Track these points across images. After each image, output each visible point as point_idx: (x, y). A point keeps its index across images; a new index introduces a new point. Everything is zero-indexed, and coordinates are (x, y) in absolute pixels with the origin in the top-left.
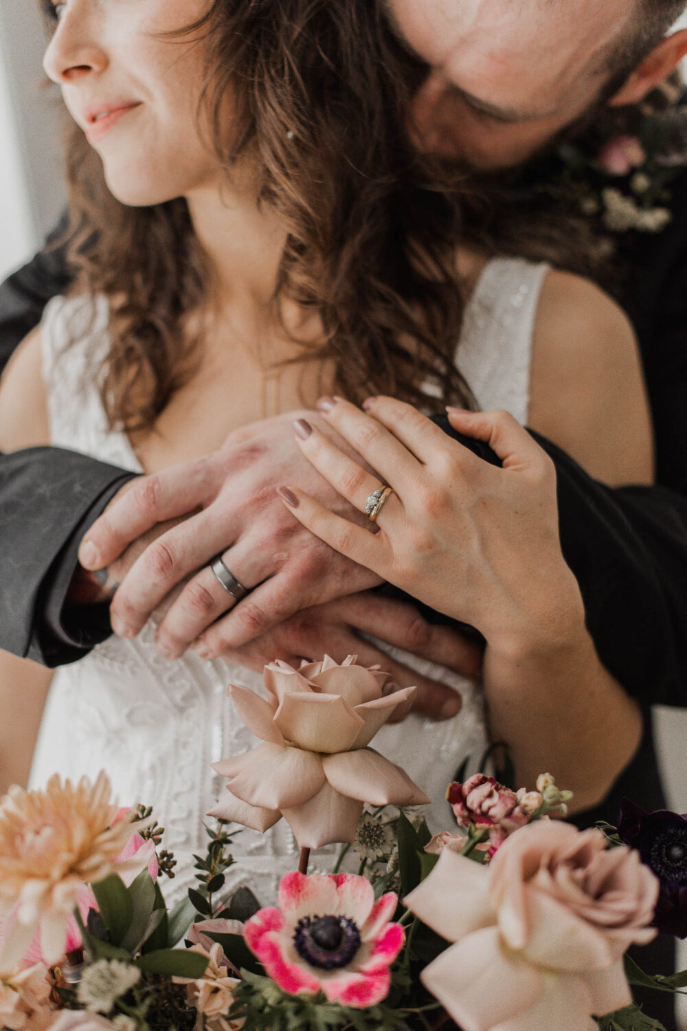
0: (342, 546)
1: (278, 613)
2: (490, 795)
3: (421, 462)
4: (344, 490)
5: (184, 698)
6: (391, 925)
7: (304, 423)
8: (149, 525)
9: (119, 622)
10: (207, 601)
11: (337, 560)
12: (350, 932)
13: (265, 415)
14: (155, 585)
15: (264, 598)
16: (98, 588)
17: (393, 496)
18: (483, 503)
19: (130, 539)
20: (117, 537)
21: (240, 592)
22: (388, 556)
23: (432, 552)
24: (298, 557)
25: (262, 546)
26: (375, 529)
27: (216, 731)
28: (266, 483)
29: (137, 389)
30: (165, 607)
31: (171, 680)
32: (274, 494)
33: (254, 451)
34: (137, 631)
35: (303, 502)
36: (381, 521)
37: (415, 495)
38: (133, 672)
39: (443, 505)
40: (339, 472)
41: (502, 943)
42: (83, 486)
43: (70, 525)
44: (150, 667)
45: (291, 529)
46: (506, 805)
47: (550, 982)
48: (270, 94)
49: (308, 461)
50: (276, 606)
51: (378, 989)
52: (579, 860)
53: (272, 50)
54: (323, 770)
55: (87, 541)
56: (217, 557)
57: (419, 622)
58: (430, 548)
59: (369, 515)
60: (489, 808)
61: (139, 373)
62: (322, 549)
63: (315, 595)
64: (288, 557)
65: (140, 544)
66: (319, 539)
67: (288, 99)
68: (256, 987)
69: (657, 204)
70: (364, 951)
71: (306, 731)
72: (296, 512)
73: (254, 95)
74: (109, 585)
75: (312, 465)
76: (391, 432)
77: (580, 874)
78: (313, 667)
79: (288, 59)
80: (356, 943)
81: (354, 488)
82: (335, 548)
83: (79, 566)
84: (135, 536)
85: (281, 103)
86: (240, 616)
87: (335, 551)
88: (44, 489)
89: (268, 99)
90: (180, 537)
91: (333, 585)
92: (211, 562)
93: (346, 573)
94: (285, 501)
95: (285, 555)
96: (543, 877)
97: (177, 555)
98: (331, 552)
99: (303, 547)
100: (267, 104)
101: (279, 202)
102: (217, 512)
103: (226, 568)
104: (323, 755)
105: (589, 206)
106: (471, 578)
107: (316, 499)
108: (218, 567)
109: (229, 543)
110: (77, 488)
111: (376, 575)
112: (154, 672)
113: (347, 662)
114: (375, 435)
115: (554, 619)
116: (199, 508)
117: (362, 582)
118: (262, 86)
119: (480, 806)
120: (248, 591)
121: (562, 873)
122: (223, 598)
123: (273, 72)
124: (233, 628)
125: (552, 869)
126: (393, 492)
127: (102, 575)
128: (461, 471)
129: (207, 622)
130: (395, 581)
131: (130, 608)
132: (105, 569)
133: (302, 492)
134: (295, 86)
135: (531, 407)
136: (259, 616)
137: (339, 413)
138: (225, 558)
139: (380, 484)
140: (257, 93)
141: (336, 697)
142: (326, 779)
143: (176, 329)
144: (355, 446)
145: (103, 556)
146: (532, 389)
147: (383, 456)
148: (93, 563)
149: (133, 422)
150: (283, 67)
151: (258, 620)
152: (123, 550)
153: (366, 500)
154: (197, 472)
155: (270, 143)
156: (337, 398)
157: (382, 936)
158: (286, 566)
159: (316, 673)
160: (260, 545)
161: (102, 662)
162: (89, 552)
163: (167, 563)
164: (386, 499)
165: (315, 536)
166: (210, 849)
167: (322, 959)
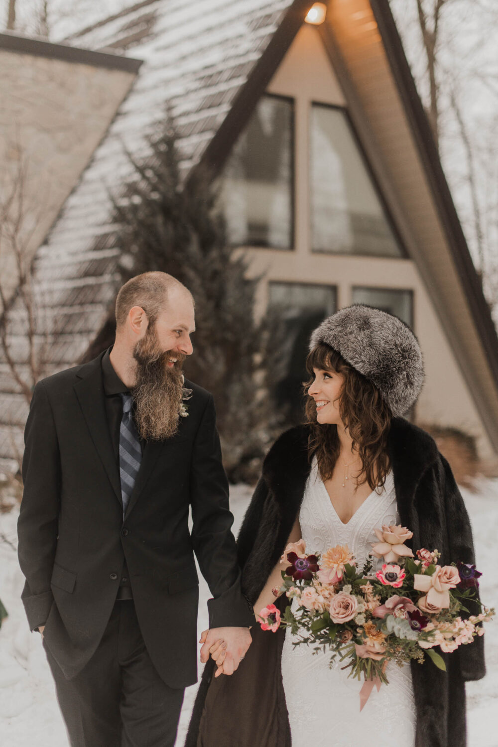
6: (404, 573)
12: (396, 575)
51: (401, 584)
54: (392, 548)
68: (377, 586)
70: (398, 578)
80: (396, 577)
104: (392, 545)
157: (402, 576)
166: (367, 563)
167: (390, 579)
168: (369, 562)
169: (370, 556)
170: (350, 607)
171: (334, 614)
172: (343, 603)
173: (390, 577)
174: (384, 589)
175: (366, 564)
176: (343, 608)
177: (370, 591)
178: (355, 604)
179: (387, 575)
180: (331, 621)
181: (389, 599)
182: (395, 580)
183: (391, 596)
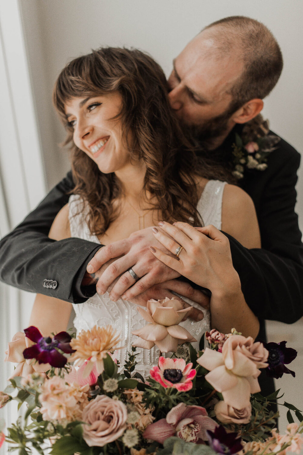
0: (169, 264)
1: (149, 285)
2: (218, 334)
3: (191, 239)
4: (169, 248)
5: (116, 316)
6: (192, 370)
7: (155, 229)
8: (108, 259)
9: (99, 289)
10: (127, 281)
11: (167, 268)
12: (180, 372)
13: (140, 229)
14: (111, 277)
15: (145, 281)
16: (91, 279)
17: (183, 249)
18: (210, 251)
19: (102, 264)
20: (99, 263)
21: (137, 279)
22: (182, 267)
23: (196, 266)
24: (155, 268)
25: (145, 264)
26: (178, 259)
27: (126, 326)
28: (145, 246)
29: (99, 223)
30: (113, 285)
31: (112, 310)
32: (148, 249)
33: (140, 237)
34: (105, 292)
35: (157, 251)
36: (180, 257)
37: (190, 249)
38: (100, 307)
39: (198, 251)
40: (167, 243)
41: (226, 369)
42: (87, 248)
43: (84, 259)
44: (105, 305)
45: (153, 259)
46: (223, 337)
47: (240, 380)
48: (142, 130)
49: (157, 240)
50: (148, 282)
51: (190, 386)
52: (247, 345)
53: (140, 118)
54: (167, 331)
55: (89, 265)
56: (130, 268)
57: (191, 288)
58: (195, 264)
59: (176, 255)
60: (218, 338)
61: (99, 218)
62: (162, 265)
63: (160, 279)
64: (152, 268)
65: (106, 265)
66: (162, 262)
67: (148, 131)
68: (150, 392)
69: (262, 162)
70: (184, 378)
71: (162, 319)
72: (155, 254)
73: (137, 131)
74: (96, 277)
75: (159, 241)
76: (182, 231)
77: (248, 348)
78: (162, 301)
79: (146, 120)
80: (181, 376)
81: (172, 247)
82: (167, 265)
83: (86, 272)
84: (105, 262)
85: (146, 133)
86: (137, 286)
87: (167, 266)
88: (75, 249)
89: (141, 132)
90: (119, 262)
91: (165, 277)
92: (128, 270)
93: (169, 273)
94: (152, 250)
95: (151, 267)
96: (238, 347)
97: (118, 267)
98: (165, 266)
99: (156, 265)
100: (141, 133)
101: (147, 160)
102: (130, 255)
103: (133, 271)
104: (166, 327)
105: (243, 161)
106: (207, 273)
107: (160, 250)
108: (131, 271)
109: (134, 264)
110: (86, 249)
111: (179, 273)
112: (107, 307)
113: (173, 299)
114: (177, 231)
115: (232, 285)
116: (123, 255)
117: (174, 275)
118: (139, 128)
119: (215, 337)
120: (139, 279)
121: (243, 347)
122: (132, 280)
123: (142, 124)
124: (135, 290)
125: (241, 346)
126: (183, 248)
127: (93, 275)
128: (203, 241)
129: (126, 289)
130: (184, 275)
131: (103, 285)
132: (94, 273)
133: (157, 248)
134: (150, 127)
135: (222, 225)
136: (143, 286)
137: (165, 226)
138: (133, 268)
139: (180, 246)
140: (137, 130)
141: (171, 308)
142: (168, 333)
143: (110, 205)
144: (171, 235)
145: (94, 269)
146: (222, 220)
147: (180, 238)
148: (91, 271)
149: (98, 233)
150: (145, 122)
151: (142, 287)
152: (101, 267)
153: (175, 250)
154: (123, 243)
155: (144, 145)
156: (164, 222)
157: (189, 373)
158: (151, 271)
159: (163, 302)
160: (143, 264)
161: (91, 304)
162: (90, 268)
163: (115, 270)
164: (181, 250)
165: (161, 261)
166: (130, 359)
167: (173, 380)
168: (132, 358)
169: (134, 349)
170: (115, 418)
171: (89, 431)
172: (103, 413)
173: (171, 375)
174: (161, 396)
175: (128, 360)
176: (104, 420)
177: (140, 399)
178: (122, 412)
179: (167, 372)
180: (84, 443)
181: (173, 409)
182: (179, 381)
183: (174, 406)
